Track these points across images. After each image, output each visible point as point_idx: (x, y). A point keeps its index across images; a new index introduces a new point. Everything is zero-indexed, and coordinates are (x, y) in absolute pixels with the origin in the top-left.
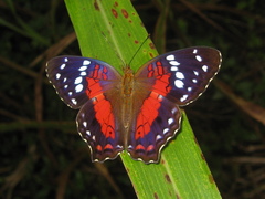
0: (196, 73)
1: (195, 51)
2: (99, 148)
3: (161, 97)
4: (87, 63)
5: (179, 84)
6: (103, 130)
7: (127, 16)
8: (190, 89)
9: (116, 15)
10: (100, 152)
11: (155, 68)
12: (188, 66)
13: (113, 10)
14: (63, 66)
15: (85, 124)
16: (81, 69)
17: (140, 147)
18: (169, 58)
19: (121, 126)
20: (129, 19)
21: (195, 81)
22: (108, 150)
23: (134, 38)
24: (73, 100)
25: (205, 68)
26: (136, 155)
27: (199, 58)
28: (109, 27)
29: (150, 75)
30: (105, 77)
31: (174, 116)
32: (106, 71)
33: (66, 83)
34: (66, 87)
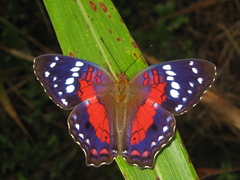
0: (192, 85)
1: (191, 63)
2: (94, 152)
3: (156, 105)
5: (174, 94)
7: (105, 10)
8: (184, 99)
9: (95, 9)
10: (95, 157)
12: (183, 77)
13: (91, 3)
17: (135, 153)
18: (165, 67)
19: (116, 133)
20: (108, 13)
21: (190, 92)
22: (103, 155)
23: (116, 35)
25: (200, 80)
26: (131, 160)
27: (195, 70)
28: (88, 20)
29: (146, 82)
30: (99, 80)
31: (169, 125)
32: (100, 74)
33: (56, 82)
34: (56, 86)
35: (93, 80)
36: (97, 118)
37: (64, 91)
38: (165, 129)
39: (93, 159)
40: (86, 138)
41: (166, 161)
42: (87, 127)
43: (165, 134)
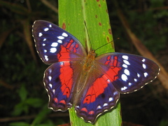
0: (139, 76)
1: (144, 60)
2: (56, 100)
3: (109, 81)
4: (65, 35)
6: (63, 88)
8: (130, 84)
10: (55, 103)
11: (112, 60)
12: (135, 68)
14: (46, 30)
15: (50, 78)
16: (60, 37)
18: (124, 57)
20: (99, 3)
21: (135, 80)
22: (61, 104)
24: (46, 57)
25: (146, 74)
27: (144, 66)
28: (83, 4)
29: (107, 63)
30: (75, 51)
31: (114, 97)
33: (45, 42)
34: (44, 45)
35: (71, 49)
36: (65, 77)
37: (48, 51)
38: (111, 99)
39: (54, 105)
40: (53, 88)
41: (104, 121)
42: (57, 81)
43: (109, 103)
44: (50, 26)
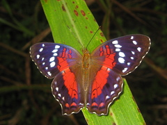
0: (133, 53)
1: (132, 38)
2: (67, 105)
3: (109, 69)
5: (121, 61)
6: (70, 93)
7: (84, 15)
8: (129, 64)
9: (77, 14)
10: (68, 108)
11: (105, 50)
12: (127, 48)
13: (75, 11)
14: (41, 50)
15: (57, 89)
16: (54, 51)
17: (94, 104)
18: (114, 42)
19: (82, 90)
20: (86, 16)
21: (132, 58)
22: (73, 107)
24: (49, 73)
25: (139, 49)
26: (92, 109)
27: (135, 43)
28: (72, 22)
29: (101, 54)
31: (118, 83)
32: (71, 52)
33: (44, 61)
34: (44, 64)
35: (66, 56)
36: (69, 82)
37: (49, 66)
38: (116, 86)
39: (66, 110)
40: (62, 97)
42: (63, 89)
43: (115, 90)
44: (43, 45)
